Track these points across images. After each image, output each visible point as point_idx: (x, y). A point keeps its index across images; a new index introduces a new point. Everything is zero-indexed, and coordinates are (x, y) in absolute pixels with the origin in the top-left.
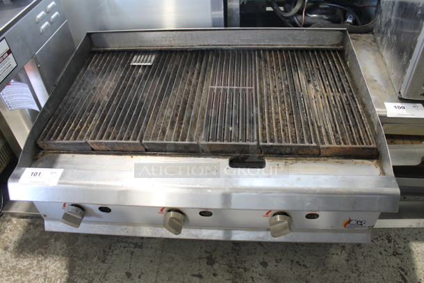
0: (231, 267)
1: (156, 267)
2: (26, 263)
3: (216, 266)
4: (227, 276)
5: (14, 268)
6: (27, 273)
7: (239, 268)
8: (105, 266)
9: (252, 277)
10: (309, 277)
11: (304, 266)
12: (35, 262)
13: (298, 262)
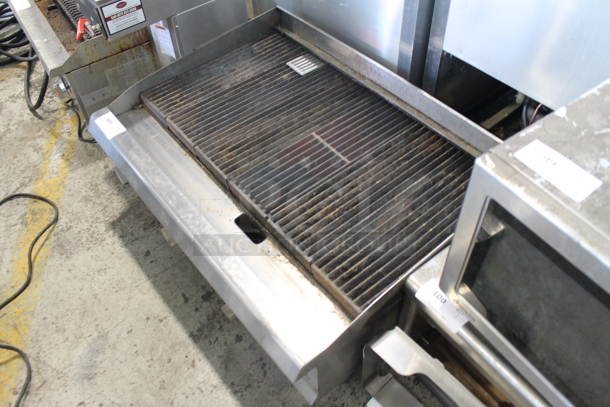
0: (214, 315)
1: (169, 265)
2: (105, 188)
3: (206, 304)
4: (203, 319)
5: (97, 185)
6: (99, 196)
7: (219, 322)
8: (142, 233)
9: (217, 339)
10: (256, 384)
11: (265, 373)
12: (110, 192)
13: (264, 365)
